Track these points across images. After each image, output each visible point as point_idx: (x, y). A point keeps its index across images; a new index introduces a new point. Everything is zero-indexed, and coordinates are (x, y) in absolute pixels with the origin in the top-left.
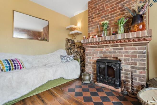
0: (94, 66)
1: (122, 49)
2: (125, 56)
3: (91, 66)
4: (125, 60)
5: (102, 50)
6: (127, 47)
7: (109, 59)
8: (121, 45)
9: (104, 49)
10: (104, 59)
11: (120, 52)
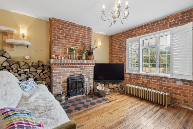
0: (65, 85)
1: (84, 69)
2: (86, 73)
3: (61, 86)
4: (86, 75)
5: (72, 69)
6: (87, 68)
7: (76, 76)
8: (85, 67)
9: (74, 69)
10: (72, 76)
11: (83, 71)
